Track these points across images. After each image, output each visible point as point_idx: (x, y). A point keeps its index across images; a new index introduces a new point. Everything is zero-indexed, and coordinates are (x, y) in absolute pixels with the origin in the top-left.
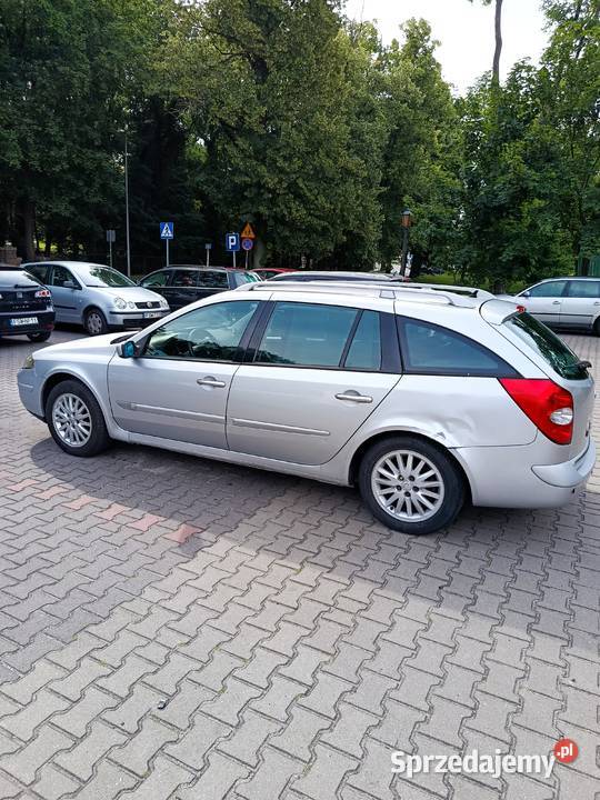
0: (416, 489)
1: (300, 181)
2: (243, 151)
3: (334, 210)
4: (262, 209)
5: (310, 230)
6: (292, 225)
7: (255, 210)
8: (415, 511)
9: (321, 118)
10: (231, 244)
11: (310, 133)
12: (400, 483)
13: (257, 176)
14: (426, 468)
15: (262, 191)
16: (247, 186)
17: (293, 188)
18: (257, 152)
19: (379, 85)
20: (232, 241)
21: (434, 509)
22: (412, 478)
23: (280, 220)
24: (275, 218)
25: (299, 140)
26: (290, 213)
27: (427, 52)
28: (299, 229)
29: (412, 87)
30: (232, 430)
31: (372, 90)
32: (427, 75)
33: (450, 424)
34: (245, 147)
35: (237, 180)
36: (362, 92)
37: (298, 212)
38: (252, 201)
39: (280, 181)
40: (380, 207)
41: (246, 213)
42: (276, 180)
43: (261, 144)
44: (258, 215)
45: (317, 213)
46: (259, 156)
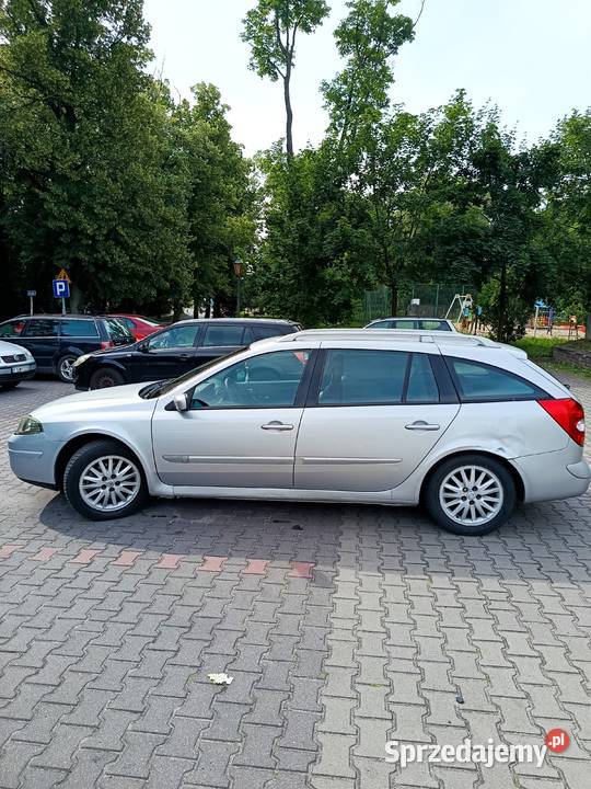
0: (479, 497)
1: (119, 228)
2: (57, 196)
3: (155, 257)
4: (81, 255)
5: (133, 275)
6: (115, 272)
7: (71, 256)
8: (478, 515)
9: (137, 168)
10: (59, 290)
11: (126, 182)
12: (465, 494)
13: (74, 221)
14: (487, 478)
15: (79, 237)
16: (62, 231)
17: (113, 235)
18: (71, 198)
19: (179, 140)
20: (61, 287)
21: (495, 511)
22: (475, 489)
23: (102, 266)
24: (96, 264)
25: (116, 189)
26: (112, 259)
27: (218, 115)
28: (122, 276)
29: (210, 145)
30: (300, 469)
31: (174, 145)
32: (221, 134)
33: (505, 440)
34: (59, 192)
35: (51, 224)
36: (165, 147)
37: (120, 258)
38: (68, 246)
39: (99, 228)
40: (193, 254)
41: (61, 259)
42: (96, 226)
43: (75, 190)
44: (76, 262)
45: (140, 260)
46: (74, 202)
